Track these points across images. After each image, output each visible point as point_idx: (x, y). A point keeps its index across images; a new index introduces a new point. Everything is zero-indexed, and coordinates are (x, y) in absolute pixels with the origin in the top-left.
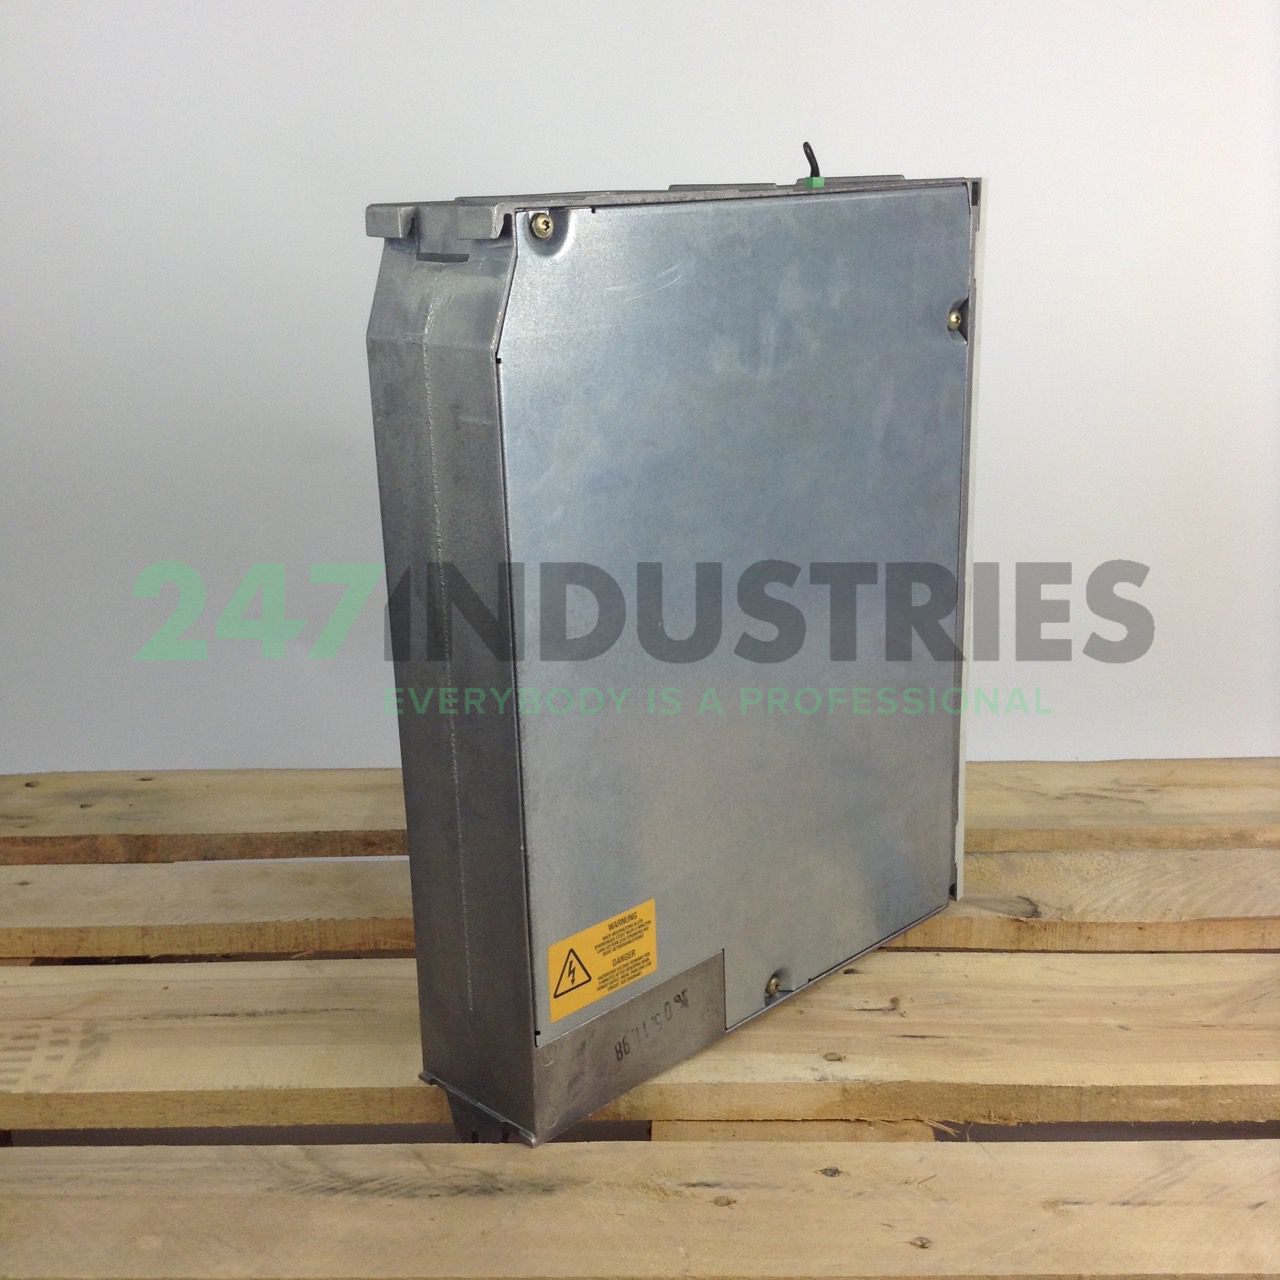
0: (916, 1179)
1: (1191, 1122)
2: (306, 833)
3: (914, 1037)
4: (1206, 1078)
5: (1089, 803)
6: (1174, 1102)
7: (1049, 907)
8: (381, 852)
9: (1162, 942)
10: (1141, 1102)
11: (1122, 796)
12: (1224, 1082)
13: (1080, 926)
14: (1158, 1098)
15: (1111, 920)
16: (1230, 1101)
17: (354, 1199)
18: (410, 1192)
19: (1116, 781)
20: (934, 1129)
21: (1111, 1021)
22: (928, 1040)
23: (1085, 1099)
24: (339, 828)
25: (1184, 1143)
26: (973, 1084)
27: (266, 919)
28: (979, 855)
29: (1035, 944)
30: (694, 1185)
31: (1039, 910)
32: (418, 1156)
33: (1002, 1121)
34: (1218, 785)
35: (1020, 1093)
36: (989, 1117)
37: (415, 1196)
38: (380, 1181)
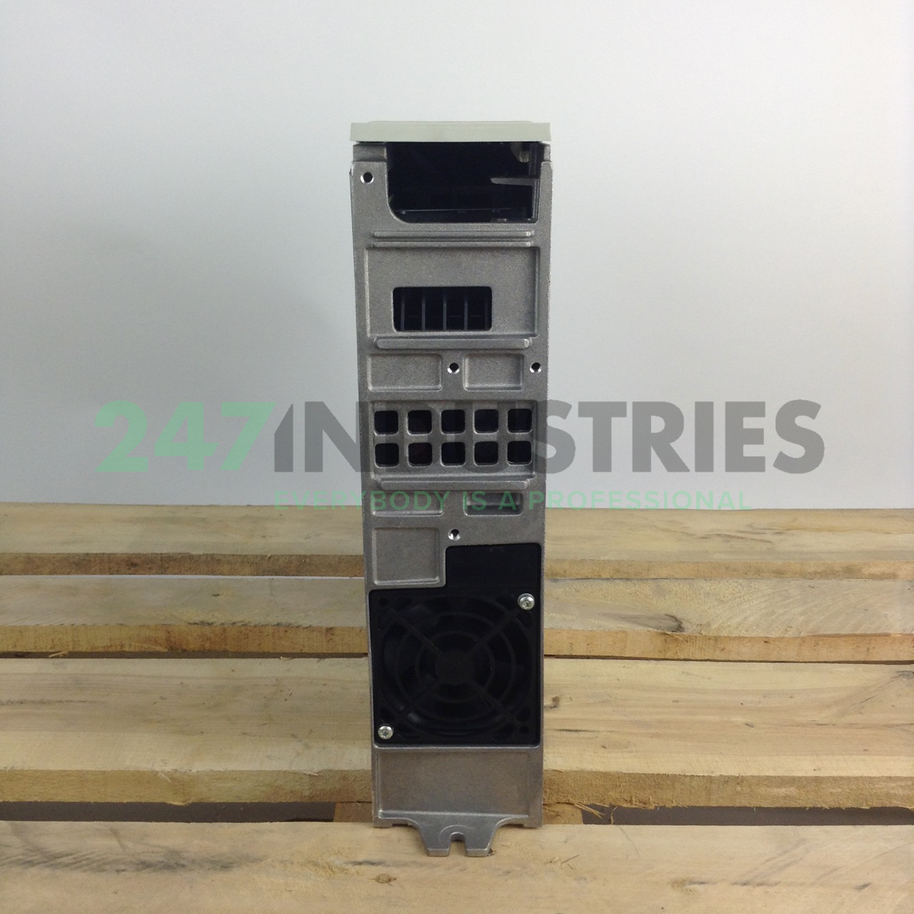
0: (560, 859)
1: (805, 808)
2: (78, 555)
3: (569, 730)
4: (819, 769)
5: (729, 542)
6: (791, 791)
7: (691, 623)
8: (143, 572)
9: (784, 654)
10: (762, 790)
11: (755, 537)
12: (835, 774)
13: (716, 639)
14: (778, 787)
15: (741, 635)
16: (840, 790)
17: (47, 871)
18: (99, 865)
19: (750, 526)
20: (584, 812)
21: (739, 719)
22: (582, 734)
23: (714, 786)
24: (108, 552)
25: (798, 827)
26: (618, 773)
27: (26, 623)
28: (636, 582)
29: (679, 654)
30: (360, 864)
31: (683, 625)
32: (115, 833)
33: (641, 805)
34: (831, 530)
35: (658, 781)
36: (631, 801)
37: (104, 870)
38: (75, 856)
